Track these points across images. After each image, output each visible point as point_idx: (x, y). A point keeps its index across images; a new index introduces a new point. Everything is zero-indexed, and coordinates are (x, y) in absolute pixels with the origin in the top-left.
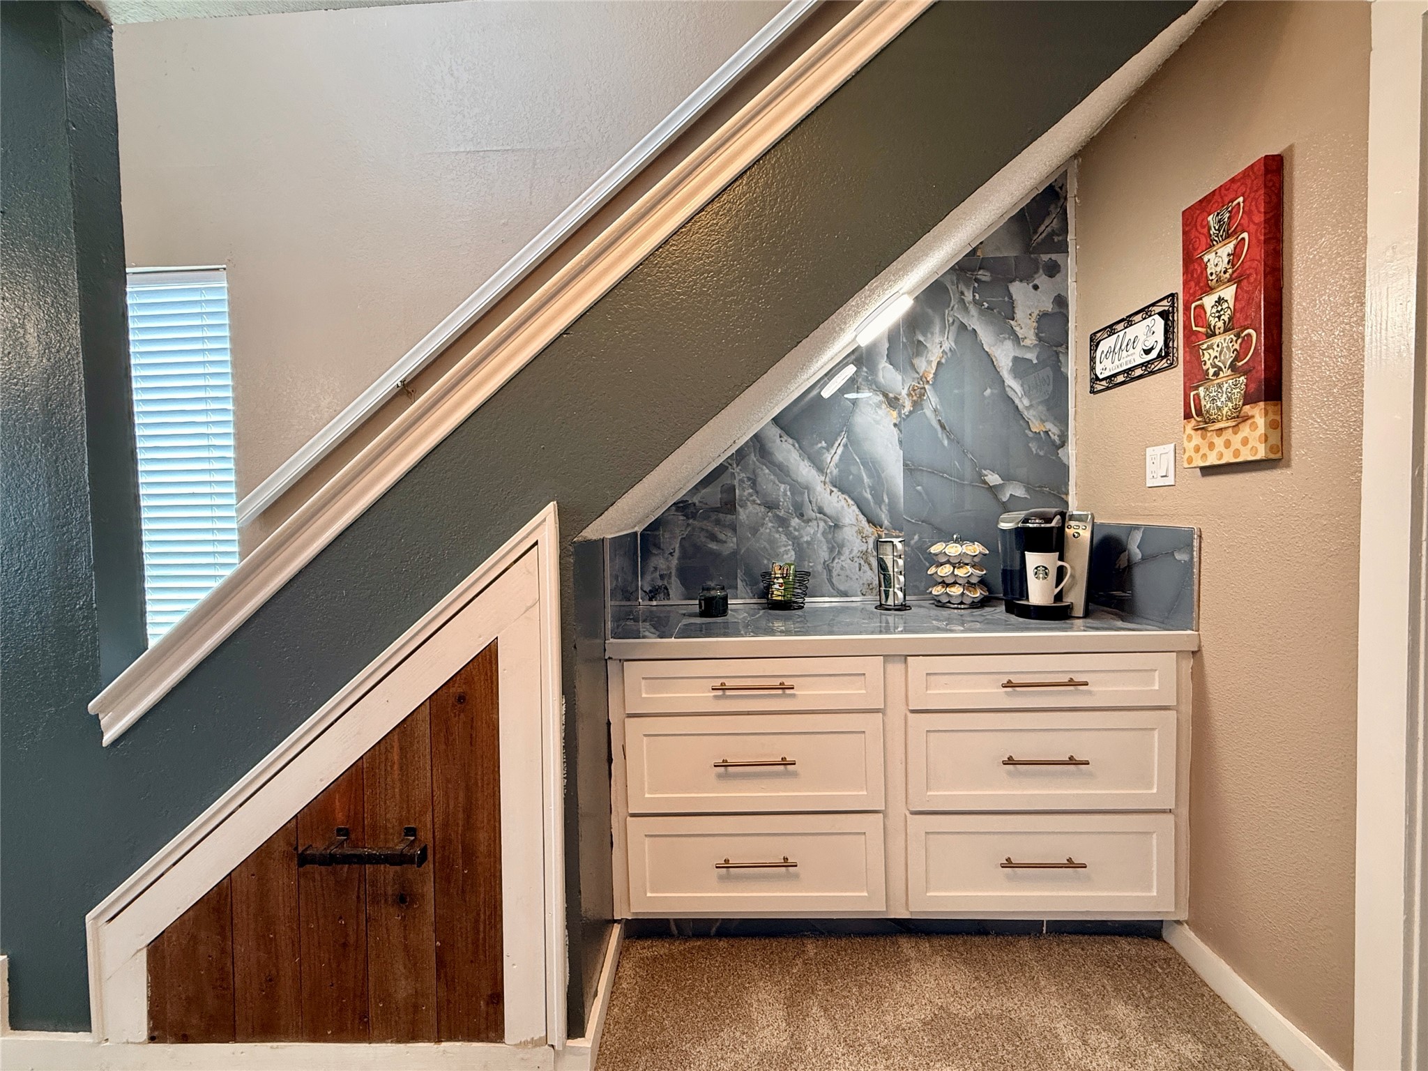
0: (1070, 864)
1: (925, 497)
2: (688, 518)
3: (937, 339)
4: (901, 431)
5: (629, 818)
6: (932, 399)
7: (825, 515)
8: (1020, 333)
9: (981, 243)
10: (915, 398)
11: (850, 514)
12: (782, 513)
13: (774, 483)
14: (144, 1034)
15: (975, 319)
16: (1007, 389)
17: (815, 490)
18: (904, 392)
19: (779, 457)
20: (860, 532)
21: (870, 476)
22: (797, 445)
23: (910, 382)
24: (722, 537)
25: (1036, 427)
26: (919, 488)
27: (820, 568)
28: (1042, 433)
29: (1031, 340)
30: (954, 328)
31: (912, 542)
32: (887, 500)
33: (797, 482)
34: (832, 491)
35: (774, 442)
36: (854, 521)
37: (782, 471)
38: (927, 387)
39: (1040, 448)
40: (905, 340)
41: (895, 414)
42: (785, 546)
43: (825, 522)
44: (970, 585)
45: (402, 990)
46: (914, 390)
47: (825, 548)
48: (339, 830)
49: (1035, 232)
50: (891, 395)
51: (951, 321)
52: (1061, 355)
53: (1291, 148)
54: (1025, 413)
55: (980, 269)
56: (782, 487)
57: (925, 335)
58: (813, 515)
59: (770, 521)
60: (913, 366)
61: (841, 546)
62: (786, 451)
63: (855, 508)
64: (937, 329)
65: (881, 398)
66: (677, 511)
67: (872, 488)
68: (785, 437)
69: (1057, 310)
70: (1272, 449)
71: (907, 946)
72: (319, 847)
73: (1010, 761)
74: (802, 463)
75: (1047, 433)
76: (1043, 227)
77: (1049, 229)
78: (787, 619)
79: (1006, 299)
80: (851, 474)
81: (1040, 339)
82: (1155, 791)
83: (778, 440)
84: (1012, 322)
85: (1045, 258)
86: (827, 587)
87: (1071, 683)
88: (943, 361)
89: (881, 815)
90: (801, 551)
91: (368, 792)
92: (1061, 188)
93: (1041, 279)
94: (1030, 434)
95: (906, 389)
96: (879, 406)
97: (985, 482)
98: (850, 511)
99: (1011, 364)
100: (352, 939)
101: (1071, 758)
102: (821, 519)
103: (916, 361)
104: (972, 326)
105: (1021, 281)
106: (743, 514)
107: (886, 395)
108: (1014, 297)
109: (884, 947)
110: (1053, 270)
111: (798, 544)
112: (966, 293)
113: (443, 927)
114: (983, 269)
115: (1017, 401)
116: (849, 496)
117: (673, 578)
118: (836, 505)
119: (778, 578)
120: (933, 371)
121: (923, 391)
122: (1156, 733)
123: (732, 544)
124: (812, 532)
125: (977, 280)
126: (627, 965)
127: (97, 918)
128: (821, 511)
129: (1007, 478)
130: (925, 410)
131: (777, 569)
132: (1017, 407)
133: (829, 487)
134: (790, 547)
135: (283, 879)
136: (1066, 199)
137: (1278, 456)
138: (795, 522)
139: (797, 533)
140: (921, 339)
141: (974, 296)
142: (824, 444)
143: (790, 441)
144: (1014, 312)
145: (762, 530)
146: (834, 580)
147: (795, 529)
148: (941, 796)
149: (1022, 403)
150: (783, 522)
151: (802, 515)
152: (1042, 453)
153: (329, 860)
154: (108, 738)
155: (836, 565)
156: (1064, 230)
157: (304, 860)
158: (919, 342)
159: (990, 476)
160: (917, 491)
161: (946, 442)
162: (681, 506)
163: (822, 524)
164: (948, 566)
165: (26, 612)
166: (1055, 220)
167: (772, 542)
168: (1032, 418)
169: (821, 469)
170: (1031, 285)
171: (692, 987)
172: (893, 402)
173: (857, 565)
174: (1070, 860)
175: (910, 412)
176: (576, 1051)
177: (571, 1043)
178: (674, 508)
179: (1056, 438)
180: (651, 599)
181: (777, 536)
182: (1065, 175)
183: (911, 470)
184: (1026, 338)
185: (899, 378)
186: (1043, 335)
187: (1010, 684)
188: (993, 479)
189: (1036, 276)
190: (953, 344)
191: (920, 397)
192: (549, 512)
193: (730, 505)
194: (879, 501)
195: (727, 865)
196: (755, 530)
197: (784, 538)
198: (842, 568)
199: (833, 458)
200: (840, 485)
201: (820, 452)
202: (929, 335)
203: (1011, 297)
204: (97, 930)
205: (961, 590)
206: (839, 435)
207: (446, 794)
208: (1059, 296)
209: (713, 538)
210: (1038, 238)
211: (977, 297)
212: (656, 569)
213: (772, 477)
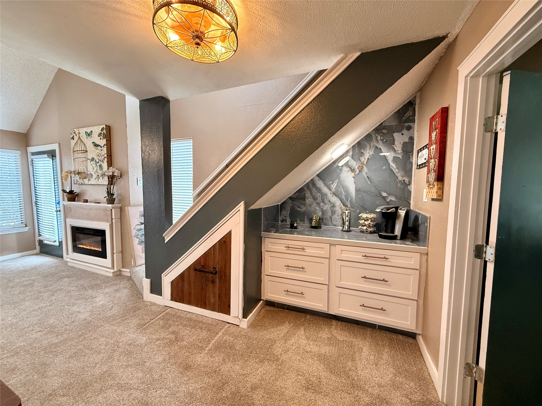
0: (382, 309)
1: (362, 199)
2: (293, 201)
3: (368, 151)
4: (355, 179)
5: (265, 276)
6: (365, 169)
7: (331, 203)
8: (396, 149)
9: (384, 121)
10: (360, 169)
11: (338, 203)
12: (318, 201)
13: (316, 193)
14: (170, 299)
15: (381, 145)
16: (391, 167)
17: (328, 195)
18: (356, 168)
19: (318, 186)
20: (341, 208)
21: (345, 192)
22: (323, 182)
23: (358, 164)
24: (301, 207)
25: (400, 178)
26: (360, 196)
27: (328, 217)
28: (402, 181)
29: (400, 151)
30: (374, 148)
31: (357, 212)
32: (349, 199)
33: (323, 193)
34: (333, 196)
35: (317, 181)
36: (339, 205)
37: (319, 190)
38: (364, 166)
39: (402, 185)
40: (357, 152)
41: (353, 174)
42: (319, 211)
43: (331, 204)
44: (369, 226)
45: (212, 300)
46: (360, 167)
47: (330, 212)
48: (202, 265)
49: (404, 116)
50: (352, 168)
51: (373, 145)
52: (410, 155)
53: (449, 105)
54: (397, 174)
55: (383, 129)
56: (319, 194)
57: (364, 150)
58: (327, 202)
59: (315, 204)
60: (359, 159)
61: (335, 212)
62: (320, 184)
63: (340, 201)
64: (368, 148)
65: (349, 169)
66: (290, 199)
67: (345, 196)
68: (320, 180)
69: (410, 141)
70: (439, 196)
71: (334, 322)
72: (198, 268)
73: (365, 277)
74: (324, 188)
75: (404, 180)
76: (406, 114)
77: (408, 115)
78: (315, 231)
79: (392, 138)
80: (339, 191)
81: (403, 151)
82: (411, 293)
83: (318, 181)
84: (394, 146)
85: (406, 124)
86: (330, 223)
87: (385, 258)
88: (370, 158)
89: (327, 286)
90: (323, 212)
91: (207, 259)
92: (414, 101)
93: (405, 131)
94: (398, 181)
95: (357, 167)
96: (348, 171)
97: (382, 195)
98: (338, 202)
99: (392, 159)
100: (204, 288)
101: (384, 279)
102: (329, 204)
103: (361, 158)
104: (380, 147)
105: (397, 132)
106: (307, 201)
107: (351, 168)
108: (395, 138)
109: (328, 321)
110: (409, 128)
111: (323, 211)
112: (378, 137)
113: (220, 289)
114: (384, 129)
115: (394, 170)
116: (338, 198)
117: (288, 217)
118: (334, 200)
119: (314, 220)
120: (366, 161)
121: (362, 167)
122: (412, 276)
123: (304, 209)
124: (327, 207)
125: (382, 133)
126: (263, 310)
127: (163, 275)
128: (329, 201)
129: (389, 194)
130: (363, 173)
131: (314, 217)
132: (394, 172)
133: (332, 195)
134: (320, 211)
135: (193, 273)
136: (415, 105)
137: (441, 198)
138: (322, 204)
139: (322, 207)
140: (363, 151)
141: (381, 138)
142: (331, 182)
143: (321, 181)
144: (394, 142)
145: (312, 206)
146: (332, 221)
147: (322, 206)
148: (344, 283)
149: (396, 171)
150: (318, 204)
151: (324, 202)
152: (402, 187)
153: (200, 271)
154: (166, 242)
155: (333, 217)
156: (414, 115)
157: (196, 270)
158: (362, 152)
159: (383, 194)
160: (359, 197)
161: (369, 183)
162: (291, 198)
163: (330, 205)
164: (363, 220)
165: (154, 216)
166: (411, 112)
167: (315, 210)
168: (399, 176)
169: (330, 189)
170: (401, 133)
171: (276, 318)
172: (353, 170)
173: (339, 218)
174: (382, 308)
175: (358, 173)
176: (244, 321)
177: (243, 319)
178: (289, 199)
179: (407, 182)
180: (282, 222)
181: (316, 208)
182: (415, 97)
183: (357, 191)
184: (398, 150)
185: (355, 163)
186: (404, 149)
187: (365, 256)
188: (384, 194)
189: (403, 130)
190: (373, 153)
191: (361, 169)
192: (242, 204)
193: (304, 198)
194: (347, 200)
195: (287, 291)
196: (310, 206)
197: (318, 208)
198: (335, 218)
199: (334, 186)
200: (335, 194)
201: (330, 184)
202: (365, 150)
203: (393, 137)
204: (163, 277)
205: (366, 228)
206: (336, 180)
207: (221, 261)
208: (411, 136)
209: (299, 207)
210: (404, 119)
211: (382, 138)
212: (284, 214)
213: (316, 191)
